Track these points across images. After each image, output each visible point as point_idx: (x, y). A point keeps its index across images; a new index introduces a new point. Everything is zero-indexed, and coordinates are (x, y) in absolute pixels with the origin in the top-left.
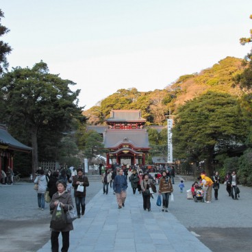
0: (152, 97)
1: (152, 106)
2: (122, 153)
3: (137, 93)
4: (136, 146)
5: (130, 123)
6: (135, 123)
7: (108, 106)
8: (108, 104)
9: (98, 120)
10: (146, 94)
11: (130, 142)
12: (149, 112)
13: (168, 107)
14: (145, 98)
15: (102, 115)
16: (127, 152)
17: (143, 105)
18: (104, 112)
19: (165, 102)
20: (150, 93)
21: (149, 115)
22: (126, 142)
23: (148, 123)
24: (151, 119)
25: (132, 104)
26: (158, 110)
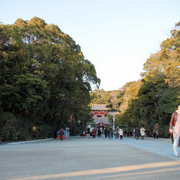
0: (112, 94)
1: (111, 100)
2: (100, 126)
3: (104, 92)
5: (101, 111)
6: (103, 111)
10: (109, 92)
12: (110, 102)
13: (119, 100)
14: (108, 95)
17: (107, 99)
19: (118, 97)
20: (110, 92)
22: (101, 122)
23: (110, 108)
24: (111, 106)
25: (101, 98)
26: (114, 102)
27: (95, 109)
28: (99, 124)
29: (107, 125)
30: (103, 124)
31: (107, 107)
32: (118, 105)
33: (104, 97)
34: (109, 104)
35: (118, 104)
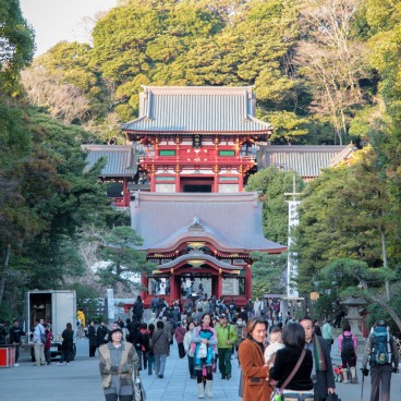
1: (306, 48)
2: (186, 266)
4: (223, 245)
5: (212, 137)
6: (232, 137)
7: (126, 46)
8: (122, 36)
9: (83, 104)
11: (208, 232)
12: (292, 70)
15: (99, 83)
16: (201, 262)
17: (269, 42)
18: (108, 70)
21: (291, 83)
22: (196, 234)
23: (289, 119)
24: (299, 101)
25: (225, 36)
26: (329, 63)
27: (159, 124)
28: (184, 248)
29: (246, 257)
30: (208, 249)
31: (268, 105)
32: (357, 94)
33: (246, 28)
34: (284, 84)
35: (363, 83)
